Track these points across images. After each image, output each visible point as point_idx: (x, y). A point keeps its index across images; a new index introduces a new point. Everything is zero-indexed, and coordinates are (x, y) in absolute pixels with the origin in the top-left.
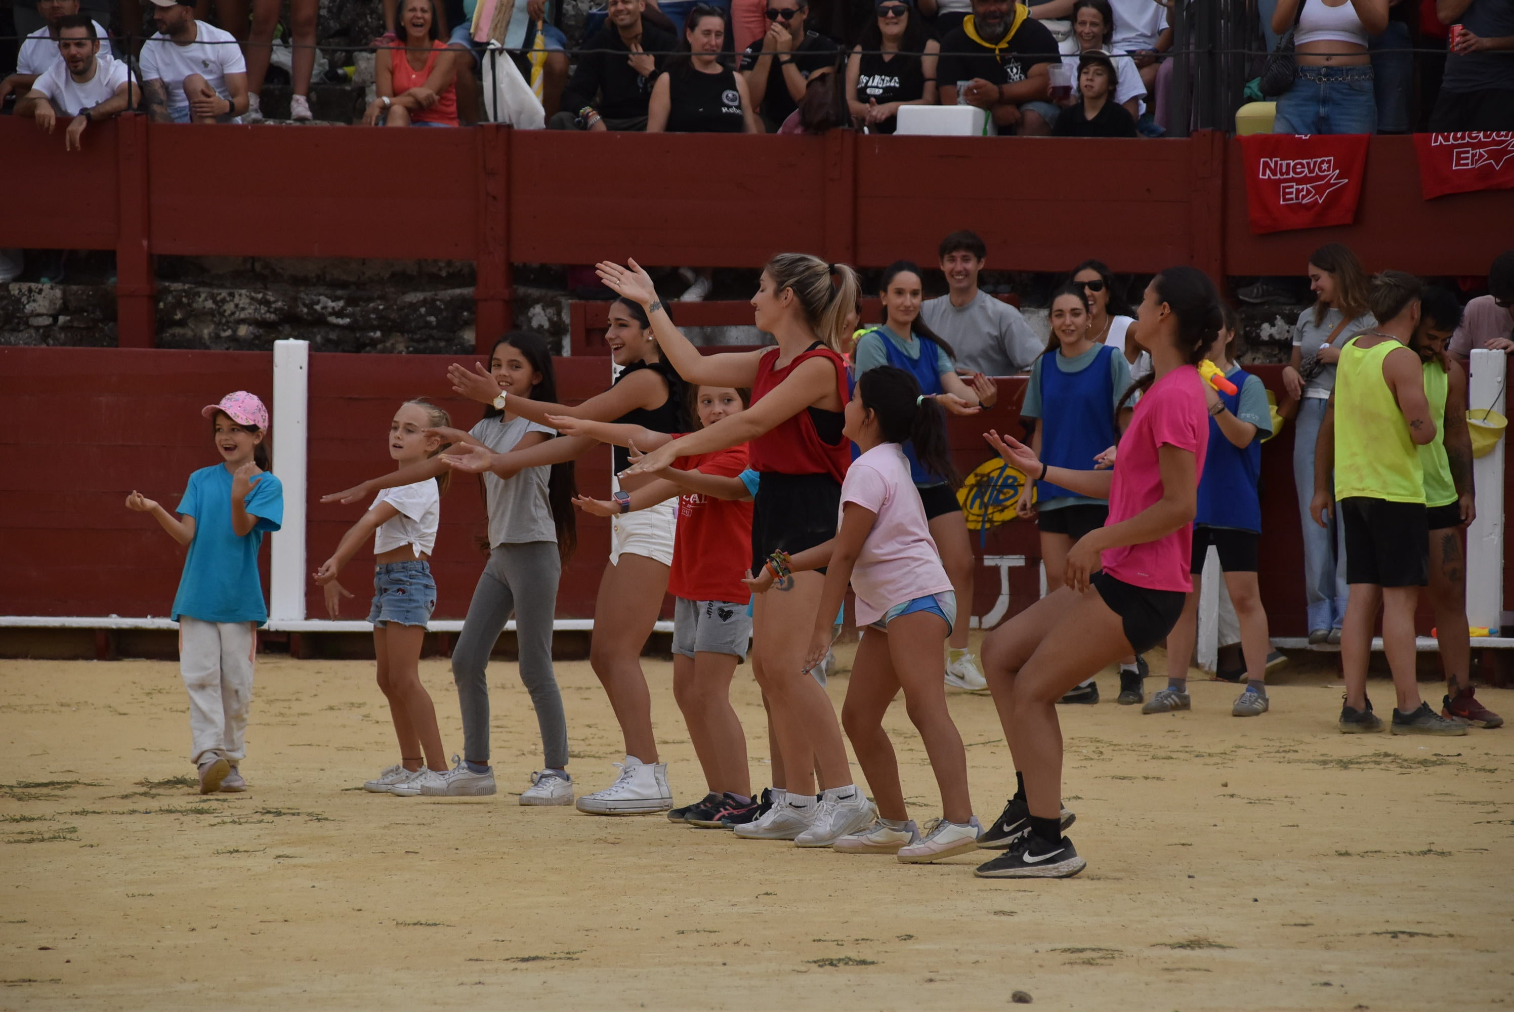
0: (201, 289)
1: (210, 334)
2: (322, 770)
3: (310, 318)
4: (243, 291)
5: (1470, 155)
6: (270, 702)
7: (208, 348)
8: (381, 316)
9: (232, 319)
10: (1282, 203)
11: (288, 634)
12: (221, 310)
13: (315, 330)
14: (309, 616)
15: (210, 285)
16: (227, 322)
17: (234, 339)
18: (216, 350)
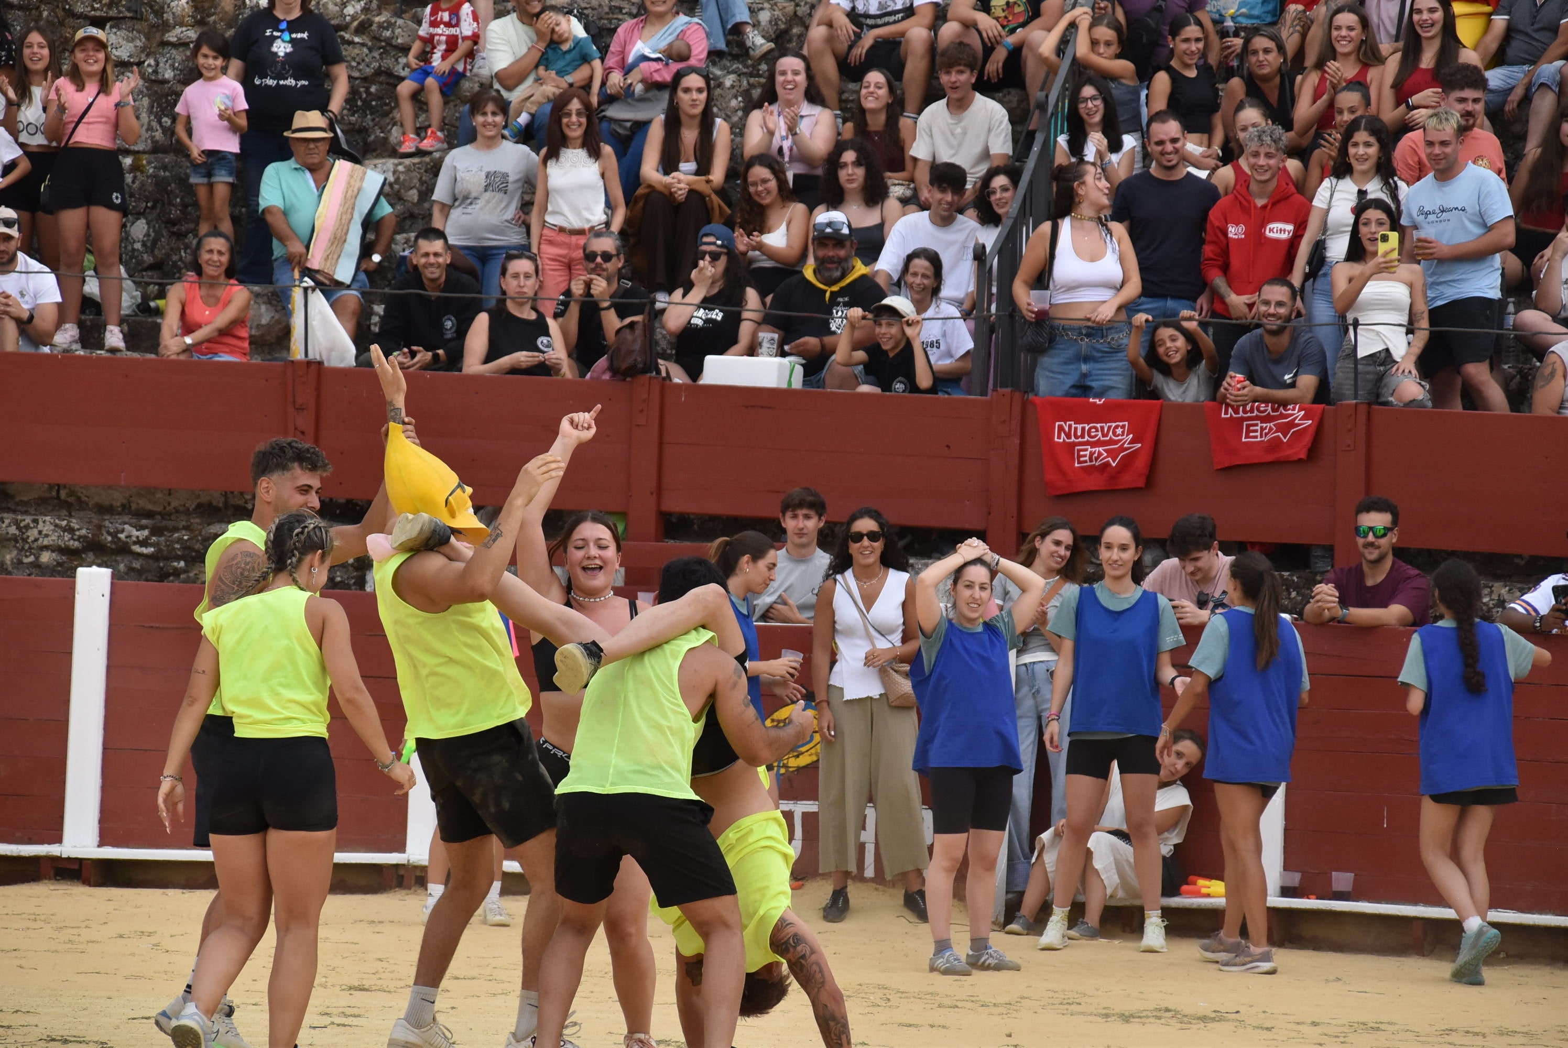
0: (5, 515)
1: (12, 560)
2: (110, 998)
3: (113, 546)
4: (48, 518)
5: (1258, 428)
6: (59, 929)
7: (9, 573)
8: (185, 548)
9: (35, 545)
10: (1076, 465)
11: (80, 861)
12: (25, 536)
13: (119, 558)
14: (101, 844)
15: (14, 512)
16: (30, 548)
17: (36, 565)
18: (19, 576)
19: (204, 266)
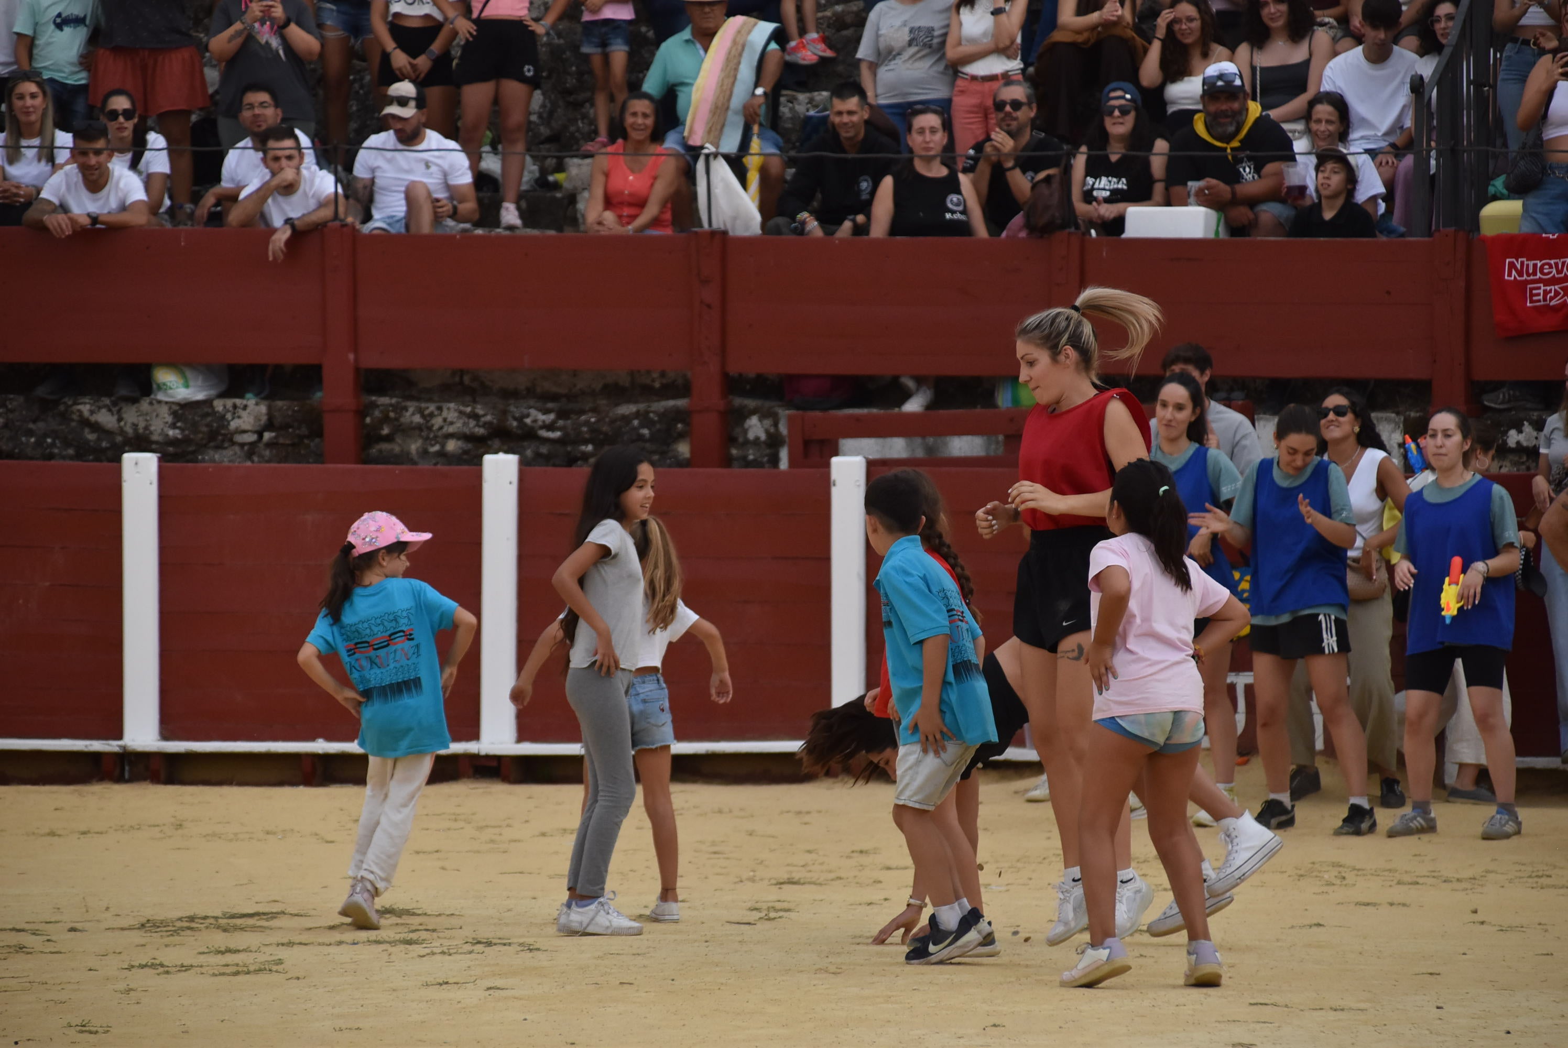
0: (409, 403)
1: (417, 449)
2: (535, 898)
3: (519, 432)
4: (452, 405)
6: (480, 828)
7: (415, 463)
8: (594, 430)
9: (440, 433)
10: (1528, 304)
11: (499, 758)
12: (429, 424)
13: (525, 444)
14: (521, 738)
15: (418, 399)
16: (436, 437)
17: (442, 454)
18: (425, 466)
19: (629, 130)
